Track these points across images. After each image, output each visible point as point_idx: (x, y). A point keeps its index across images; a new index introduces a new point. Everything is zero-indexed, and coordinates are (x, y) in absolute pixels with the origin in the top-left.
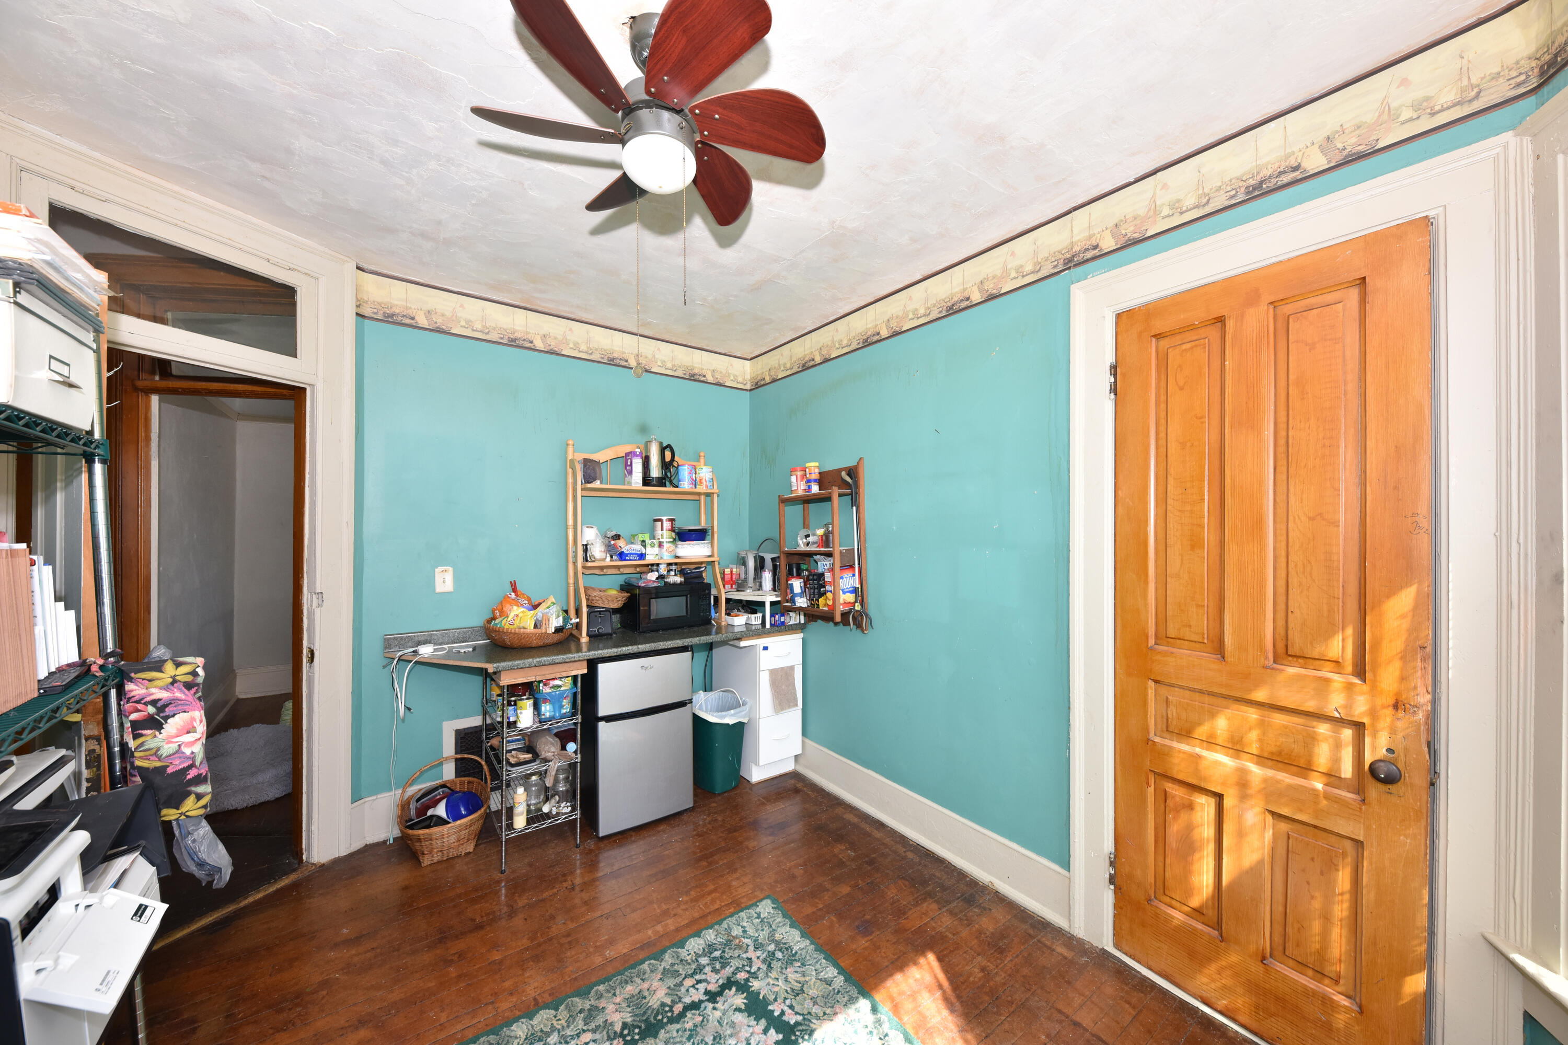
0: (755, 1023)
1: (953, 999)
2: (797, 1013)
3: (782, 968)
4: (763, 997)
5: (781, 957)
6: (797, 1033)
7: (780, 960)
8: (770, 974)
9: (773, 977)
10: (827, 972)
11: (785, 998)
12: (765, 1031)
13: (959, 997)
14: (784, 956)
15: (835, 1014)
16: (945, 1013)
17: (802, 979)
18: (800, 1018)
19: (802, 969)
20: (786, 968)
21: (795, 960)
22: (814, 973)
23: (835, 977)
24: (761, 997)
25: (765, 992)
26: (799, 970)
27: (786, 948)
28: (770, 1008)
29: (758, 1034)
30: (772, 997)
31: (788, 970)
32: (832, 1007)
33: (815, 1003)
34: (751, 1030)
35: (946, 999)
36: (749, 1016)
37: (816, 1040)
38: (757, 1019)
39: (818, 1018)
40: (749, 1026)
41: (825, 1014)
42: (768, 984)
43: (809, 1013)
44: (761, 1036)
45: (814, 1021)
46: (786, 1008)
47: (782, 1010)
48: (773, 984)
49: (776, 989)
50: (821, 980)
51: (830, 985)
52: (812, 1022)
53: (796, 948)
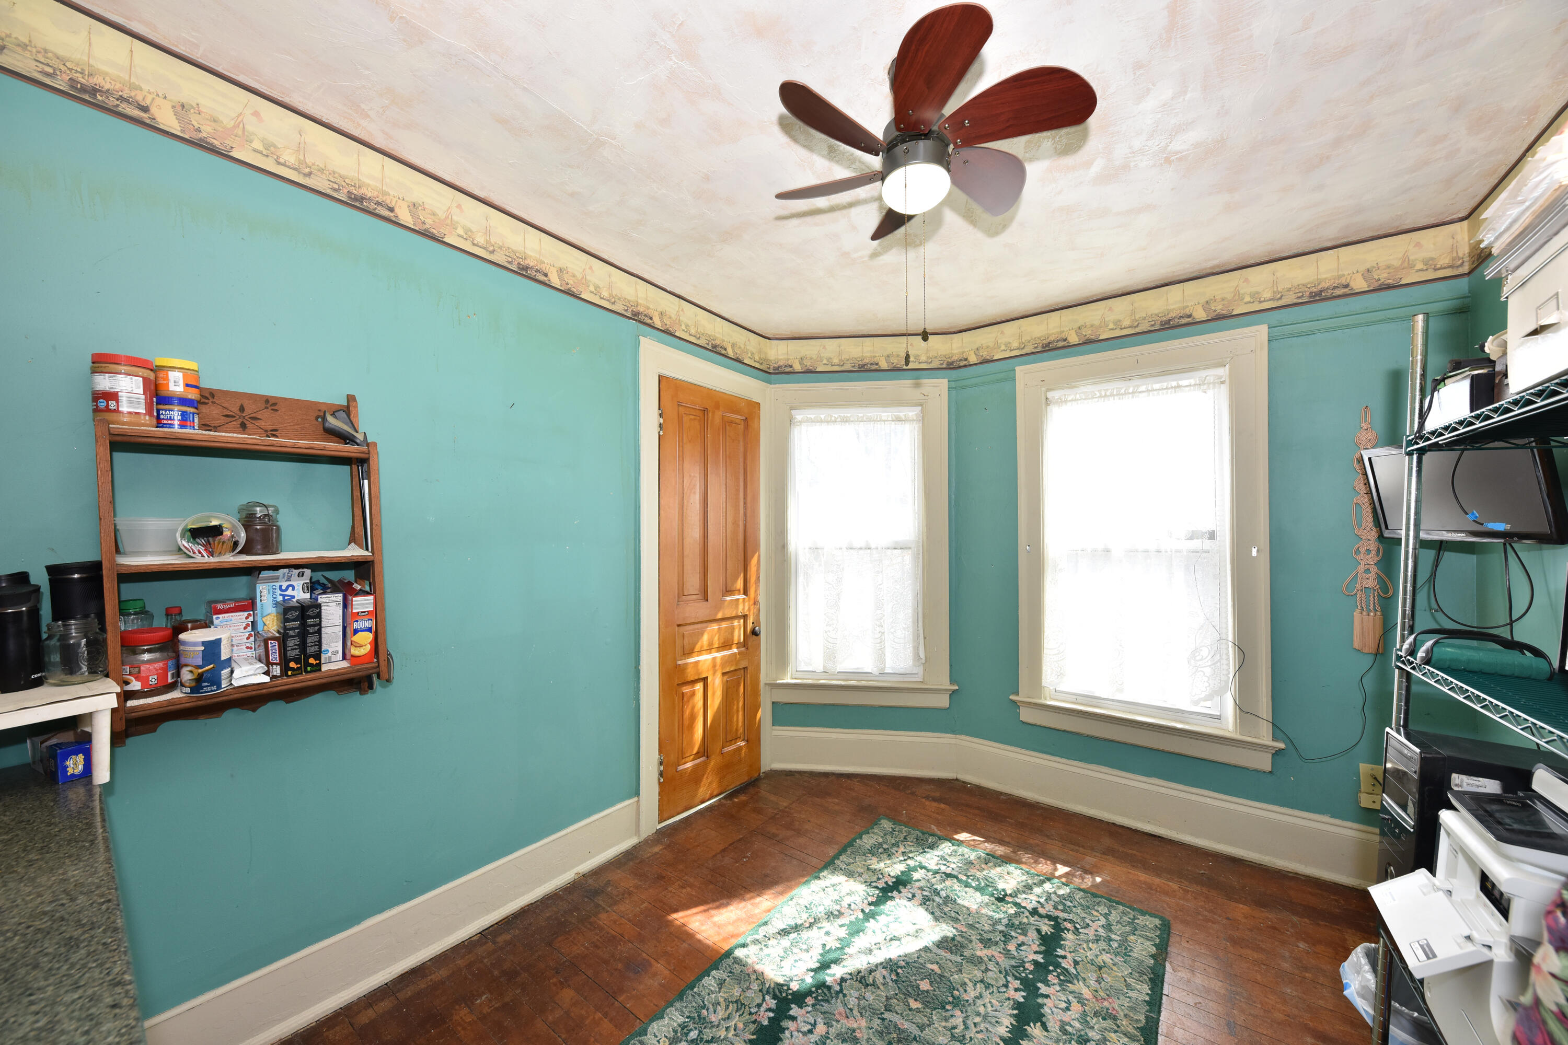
0: (786, 1032)
1: (717, 903)
2: (764, 1000)
3: (713, 1026)
4: (753, 1034)
5: (697, 1032)
6: (784, 995)
7: (700, 1032)
8: (722, 1037)
9: (725, 1033)
10: (710, 985)
11: (750, 1014)
12: (793, 1019)
13: (717, 900)
14: (695, 1028)
15: (755, 971)
16: (731, 908)
17: (723, 1004)
18: (767, 997)
19: (711, 1006)
20: (711, 1022)
21: (699, 1016)
22: (713, 996)
23: (714, 977)
24: (754, 1037)
25: (746, 1034)
26: (711, 1010)
27: (683, 1029)
28: (766, 1023)
29: (798, 1025)
30: (752, 1027)
31: (713, 1019)
32: (748, 975)
33: (748, 988)
34: (795, 1033)
35: (718, 907)
36: (781, 1040)
37: (785, 981)
38: (783, 1030)
39: (763, 983)
40: (792, 1036)
41: (757, 979)
42: (736, 1035)
43: (761, 991)
44: (799, 1022)
45: (767, 986)
46: (762, 1009)
47: (766, 1011)
48: (735, 1030)
49: (741, 1025)
50: (720, 989)
51: (725, 980)
52: (769, 987)
53: (681, 1020)
